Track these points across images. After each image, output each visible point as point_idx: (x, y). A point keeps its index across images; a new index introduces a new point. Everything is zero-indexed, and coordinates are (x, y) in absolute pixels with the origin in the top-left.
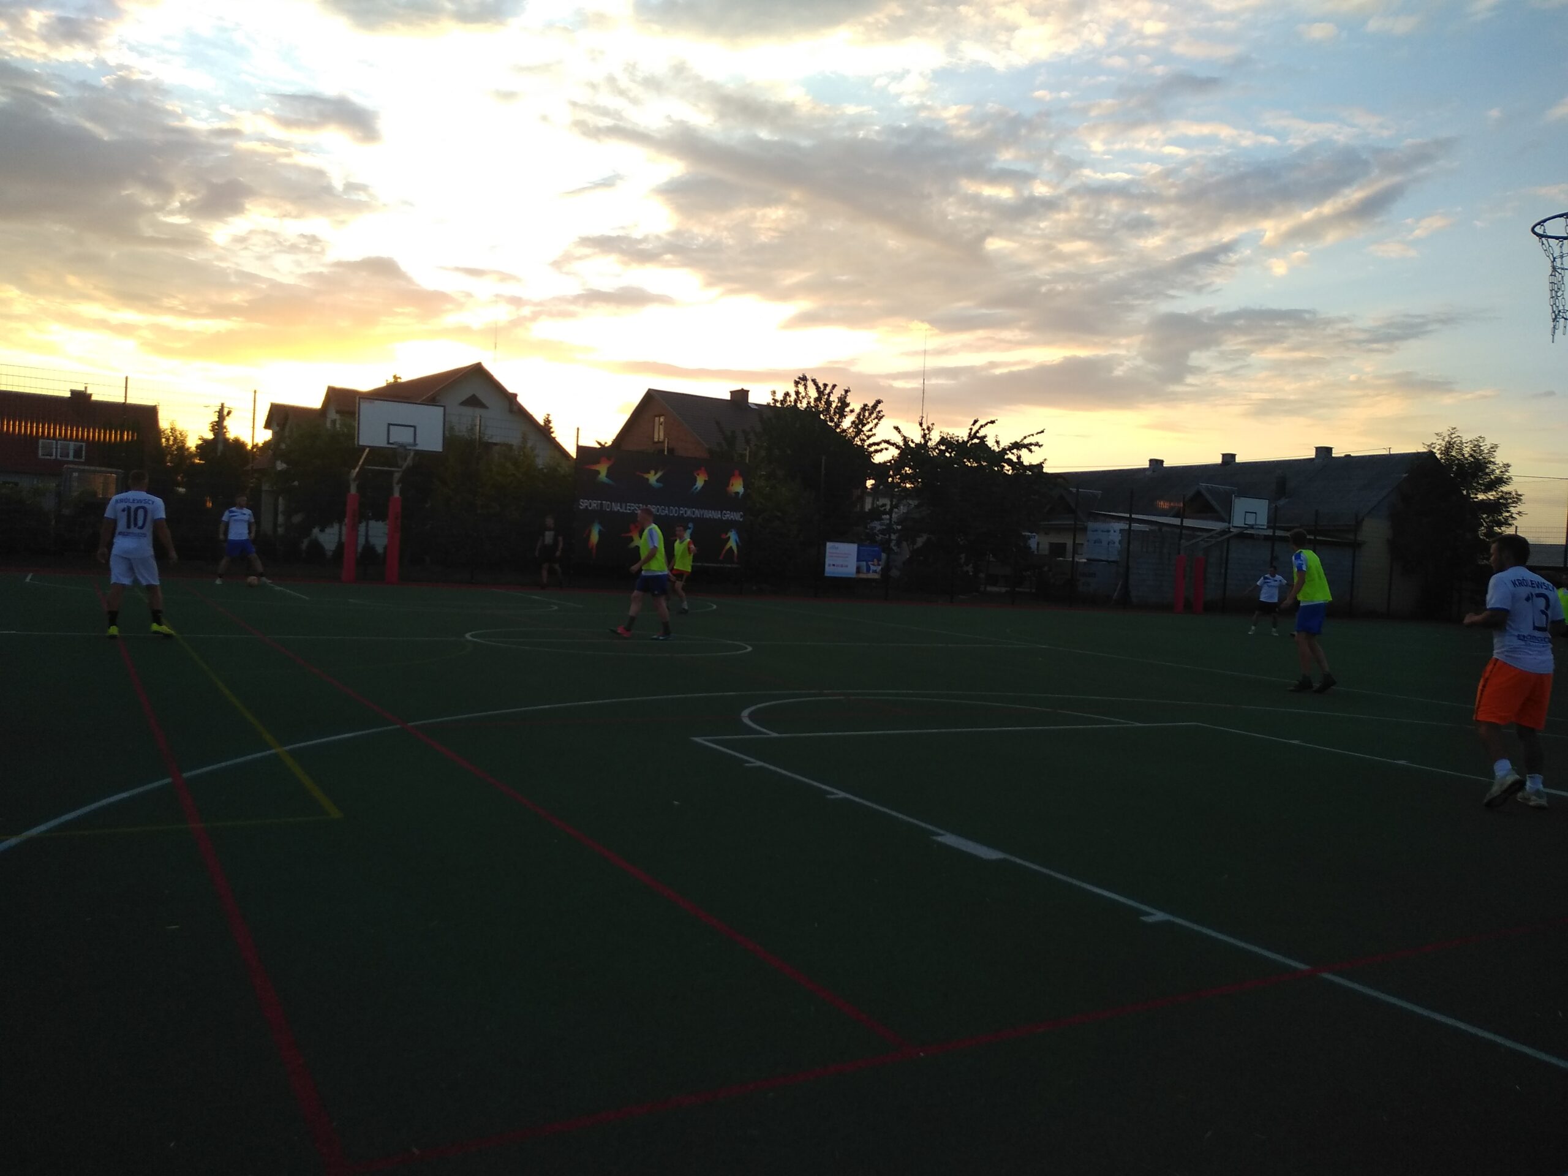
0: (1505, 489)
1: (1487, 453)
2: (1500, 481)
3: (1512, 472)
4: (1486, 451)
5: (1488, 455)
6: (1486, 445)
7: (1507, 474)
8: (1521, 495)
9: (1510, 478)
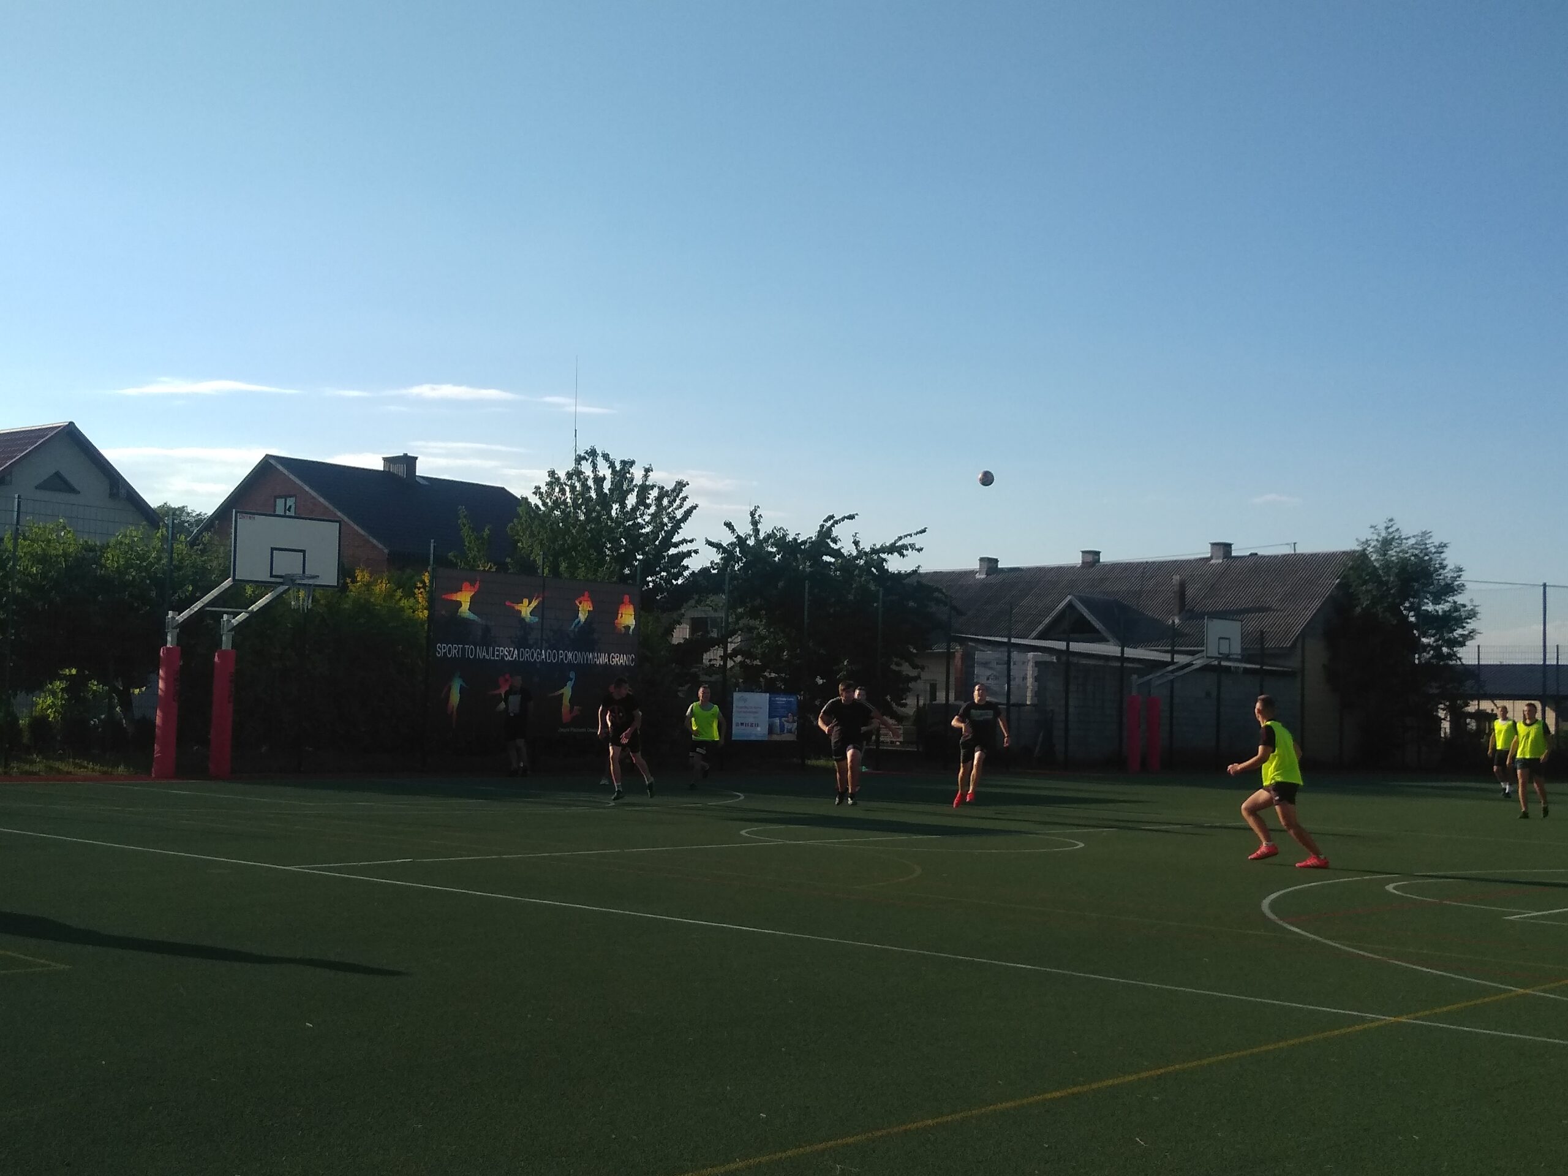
0: (1460, 599)
1: (1435, 553)
2: (1450, 589)
3: (1465, 577)
4: (1434, 550)
5: (1435, 555)
6: (1433, 543)
7: (1458, 579)
8: (1475, 606)
9: (1463, 585)
